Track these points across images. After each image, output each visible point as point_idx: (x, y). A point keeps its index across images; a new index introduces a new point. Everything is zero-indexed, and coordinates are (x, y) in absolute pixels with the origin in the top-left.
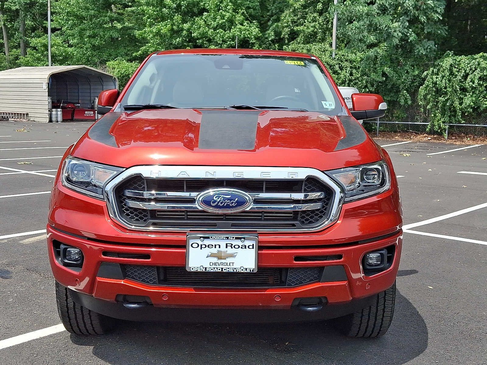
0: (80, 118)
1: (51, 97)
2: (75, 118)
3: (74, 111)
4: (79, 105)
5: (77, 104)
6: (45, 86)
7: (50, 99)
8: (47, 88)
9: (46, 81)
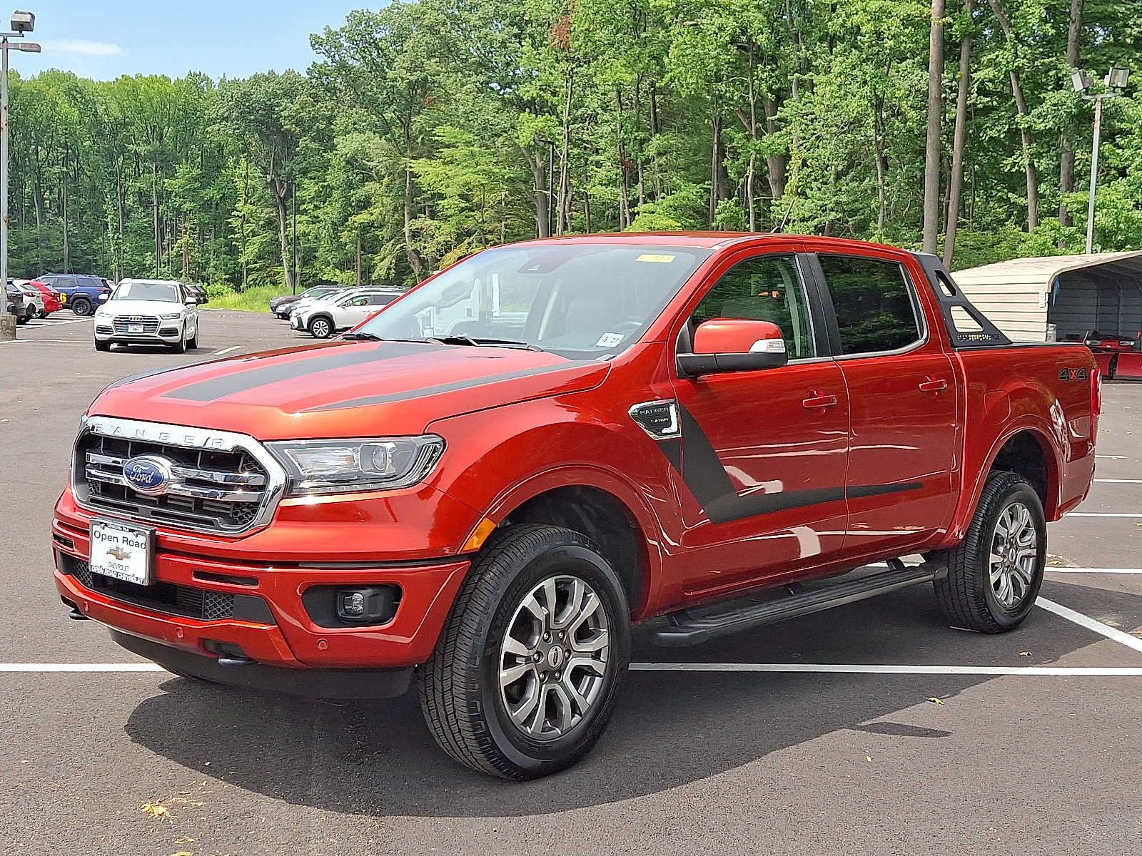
0: (1128, 375)
1: (1055, 325)
2: (1117, 373)
3: (1116, 357)
4: (1132, 343)
5: (1127, 342)
6: (1043, 300)
7: (1052, 328)
8: (1047, 304)
9: (1046, 289)
